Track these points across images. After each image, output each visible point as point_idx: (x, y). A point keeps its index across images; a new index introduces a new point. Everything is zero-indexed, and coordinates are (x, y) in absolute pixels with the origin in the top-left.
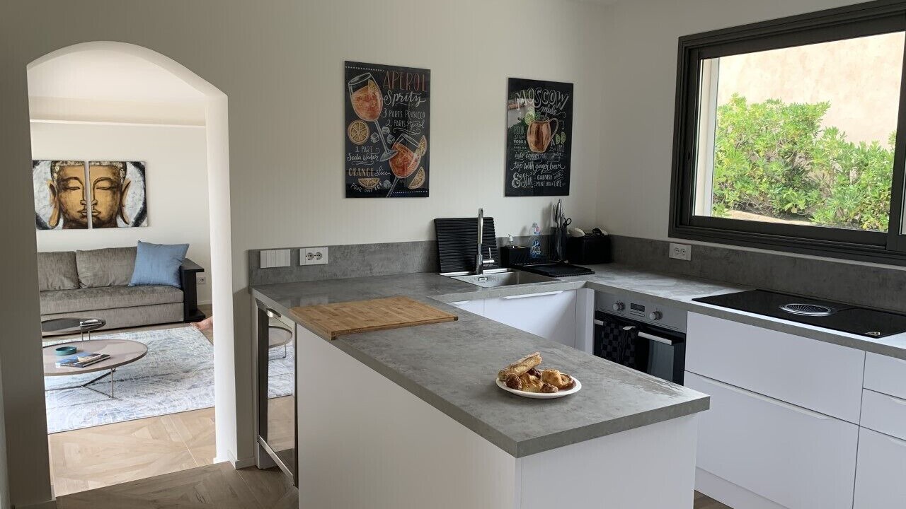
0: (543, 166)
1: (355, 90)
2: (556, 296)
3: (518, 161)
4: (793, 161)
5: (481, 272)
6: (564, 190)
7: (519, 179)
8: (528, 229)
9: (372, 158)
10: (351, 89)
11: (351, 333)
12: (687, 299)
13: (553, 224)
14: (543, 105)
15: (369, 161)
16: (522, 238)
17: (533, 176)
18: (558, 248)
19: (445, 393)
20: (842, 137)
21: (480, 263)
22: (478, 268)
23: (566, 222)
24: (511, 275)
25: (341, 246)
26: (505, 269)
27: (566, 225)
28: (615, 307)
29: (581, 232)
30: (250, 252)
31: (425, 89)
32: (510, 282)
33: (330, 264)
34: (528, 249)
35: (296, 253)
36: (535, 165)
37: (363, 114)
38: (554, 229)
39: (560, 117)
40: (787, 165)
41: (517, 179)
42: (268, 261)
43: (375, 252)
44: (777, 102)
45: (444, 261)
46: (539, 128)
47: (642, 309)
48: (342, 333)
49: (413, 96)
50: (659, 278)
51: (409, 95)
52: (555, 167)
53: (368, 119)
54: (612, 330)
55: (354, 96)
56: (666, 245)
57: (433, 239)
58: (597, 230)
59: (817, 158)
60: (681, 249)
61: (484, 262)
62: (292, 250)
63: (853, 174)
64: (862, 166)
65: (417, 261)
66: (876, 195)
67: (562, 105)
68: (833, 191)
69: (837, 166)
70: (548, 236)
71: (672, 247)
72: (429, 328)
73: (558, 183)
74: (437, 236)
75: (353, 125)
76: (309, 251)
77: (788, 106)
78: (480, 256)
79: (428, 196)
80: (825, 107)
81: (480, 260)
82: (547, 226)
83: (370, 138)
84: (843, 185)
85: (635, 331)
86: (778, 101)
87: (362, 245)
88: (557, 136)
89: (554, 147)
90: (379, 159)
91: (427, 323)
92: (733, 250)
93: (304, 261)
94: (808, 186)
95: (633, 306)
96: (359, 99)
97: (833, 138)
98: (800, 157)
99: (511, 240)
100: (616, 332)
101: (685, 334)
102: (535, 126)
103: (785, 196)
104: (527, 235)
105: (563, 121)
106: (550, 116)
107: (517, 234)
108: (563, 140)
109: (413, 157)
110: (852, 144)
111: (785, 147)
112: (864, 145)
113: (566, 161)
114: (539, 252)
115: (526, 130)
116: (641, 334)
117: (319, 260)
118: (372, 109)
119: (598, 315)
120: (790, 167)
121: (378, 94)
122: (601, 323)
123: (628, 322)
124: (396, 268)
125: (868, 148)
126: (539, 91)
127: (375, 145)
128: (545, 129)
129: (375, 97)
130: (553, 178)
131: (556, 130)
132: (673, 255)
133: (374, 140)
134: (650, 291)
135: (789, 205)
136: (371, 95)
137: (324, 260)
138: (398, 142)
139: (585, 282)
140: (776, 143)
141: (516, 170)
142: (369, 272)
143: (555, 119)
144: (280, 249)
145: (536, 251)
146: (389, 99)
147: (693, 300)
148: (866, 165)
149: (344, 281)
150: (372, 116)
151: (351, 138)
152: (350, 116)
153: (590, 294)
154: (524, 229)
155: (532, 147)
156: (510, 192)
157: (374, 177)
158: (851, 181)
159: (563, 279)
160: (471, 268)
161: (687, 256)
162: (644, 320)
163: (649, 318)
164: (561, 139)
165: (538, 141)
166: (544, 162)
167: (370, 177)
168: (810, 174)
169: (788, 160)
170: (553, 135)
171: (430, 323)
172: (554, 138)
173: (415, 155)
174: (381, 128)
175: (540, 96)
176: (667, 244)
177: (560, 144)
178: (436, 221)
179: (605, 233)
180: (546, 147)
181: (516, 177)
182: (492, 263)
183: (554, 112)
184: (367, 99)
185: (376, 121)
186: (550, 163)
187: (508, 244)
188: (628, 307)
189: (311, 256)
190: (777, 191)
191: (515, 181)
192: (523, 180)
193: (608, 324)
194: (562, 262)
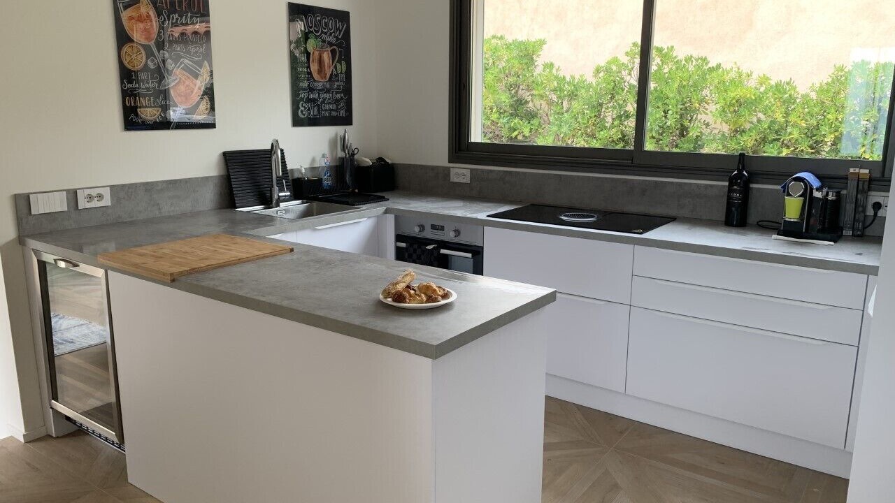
0: (327, 96)
1: (126, 7)
2: (361, 224)
3: (303, 90)
4: (517, 92)
5: (279, 206)
6: (347, 120)
7: (305, 107)
8: (318, 159)
9: (150, 85)
10: (121, 7)
11: (190, 273)
12: (482, 216)
13: (341, 154)
14: (322, 32)
15: (148, 89)
16: (313, 169)
17: (318, 106)
18: (348, 179)
19: (337, 315)
20: (557, 70)
21: (276, 197)
22: (274, 202)
23: (353, 151)
24: (308, 207)
25: (123, 186)
26: (300, 201)
27: (353, 155)
28: (417, 229)
29: (368, 162)
30: (16, 198)
31: (204, 10)
32: (307, 214)
33: (113, 206)
34: (320, 181)
35: (73, 195)
36: (319, 94)
37: (136, 36)
38: (342, 159)
39: (339, 46)
40: (512, 97)
41: (303, 108)
42: (41, 206)
43: (162, 190)
44: (501, 38)
45: (238, 195)
46: (321, 56)
47: (442, 228)
48: (181, 274)
49: (191, 17)
50: (446, 201)
51: (186, 17)
52: (338, 96)
53: (143, 42)
54: (415, 251)
55: (125, 15)
56: (446, 171)
57: (223, 172)
58: (381, 159)
59: (538, 90)
60: (461, 173)
61: (281, 194)
62: (68, 191)
63: (565, 104)
64: (573, 96)
65: (209, 197)
66: (585, 122)
67: (340, 32)
68: (552, 119)
69: (554, 97)
70: (337, 166)
71: (453, 172)
72: (269, 261)
73: (342, 113)
74: (228, 170)
75: (126, 49)
76: (88, 192)
77: (511, 42)
78: (276, 188)
79: (215, 127)
80: (542, 42)
81: (277, 194)
82: (334, 155)
83: (147, 62)
84: (558, 113)
85: (437, 249)
86: (502, 36)
87: (147, 183)
88: (338, 65)
89: (336, 76)
90: (159, 86)
91: (265, 257)
92: (507, 172)
93: (83, 204)
94: (531, 116)
95: (433, 227)
96: (131, 18)
97: (550, 72)
98: (523, 89)
99: (303, 171)
100: (419, 251)
101: (483, 247)
102: (317, 54)
103: (512, 124)
104: (317, 165)
105: (342, 50)
106: (331, 44)
107: (307, 166)
108: (344, 70)
109: (195, 85)
110: (564, 77)
111: (512, 80)
112: (573, 77)
113: (348, 91)
114: (330, 183)
115: (308, 58)
116: (443, 251)
117: (101, 202)
118: (147, 31)
119: (399, 238)
120: (515, 98)
121: (152, 13)
122: (404, 245)
123: (431, 241)
124: (186, 206)
125: (576, 81)
126: (318, 18)
127: (152, 71)
128: (326, 57)
129: (148, 17)
130: (337, 107)
131: (337, 59)
132: (454, 179)
133: (151, 65)
134: (448, 212)
135: (516, 133)
136: (145, 14)
137: (107, 201)
138: (178, 67)
139: (385, 208)
140: (502, 76)
141: (302, 99)
142: (157, 212)
143: (335, 47)
144: (53, 191)
145: (327, 182)
146: (165, 18)
147: (488, 216)
148: (576, 95)
149: (132, 223)
150: (148, 39)
151: (126, 63)
152: (123, 38)
153: (391, 219)
154: (313, 160)
155: (316, 75)
156: (297, 122)
157: (156, 107)
158: (565, 109)
159: (364, 207)
160: (267, 201)
161: (467, 180)
162: (446, 239)
163: (449, 236)
164: (342, 68)
165: (321, 71)
166: (328, 91)
167: (151, 107)
168: (531, 104)
169: (513, 92)
170: (334, 65)
171: (267, 257)
172: (336, 67)
173: (198, 82)
174: (159, 52)
175: (320, 23)
176: (448, 169)
177: (341, 73)
178: (224, 154)
179: (389, 162)
180: (328, 76)
181: (302, 106)
182: (288, 196)
183: (334, 40)
184: (140, 19)
185: (152, 44)
186: (333, 93)
187: (300, 176)
188: (428, 228)
189: (90, 198)
190: (505, 120)
191: (302, 111)
192: (309, 110)
193: (411, 245)
194: (353, 191)
